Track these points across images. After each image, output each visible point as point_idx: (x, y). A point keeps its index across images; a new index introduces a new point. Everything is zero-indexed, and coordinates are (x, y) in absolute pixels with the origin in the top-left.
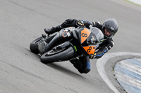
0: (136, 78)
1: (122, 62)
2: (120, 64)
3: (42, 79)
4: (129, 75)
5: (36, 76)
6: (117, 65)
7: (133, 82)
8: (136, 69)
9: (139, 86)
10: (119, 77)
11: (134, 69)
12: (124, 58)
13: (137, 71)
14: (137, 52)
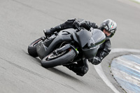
0: (132, 74)
1: (118, 59)
2: (116, 60)
3: (39, 75)
4: (126, 71)
5: (33, 73)
6: (114, 61)
7: (130, 78)
8: (132, 65)
9: (136, 82)
10: (116, 73)
11: (130, 66)
12: (120, 55)
13: (134, 67)
14: (134, 48)
